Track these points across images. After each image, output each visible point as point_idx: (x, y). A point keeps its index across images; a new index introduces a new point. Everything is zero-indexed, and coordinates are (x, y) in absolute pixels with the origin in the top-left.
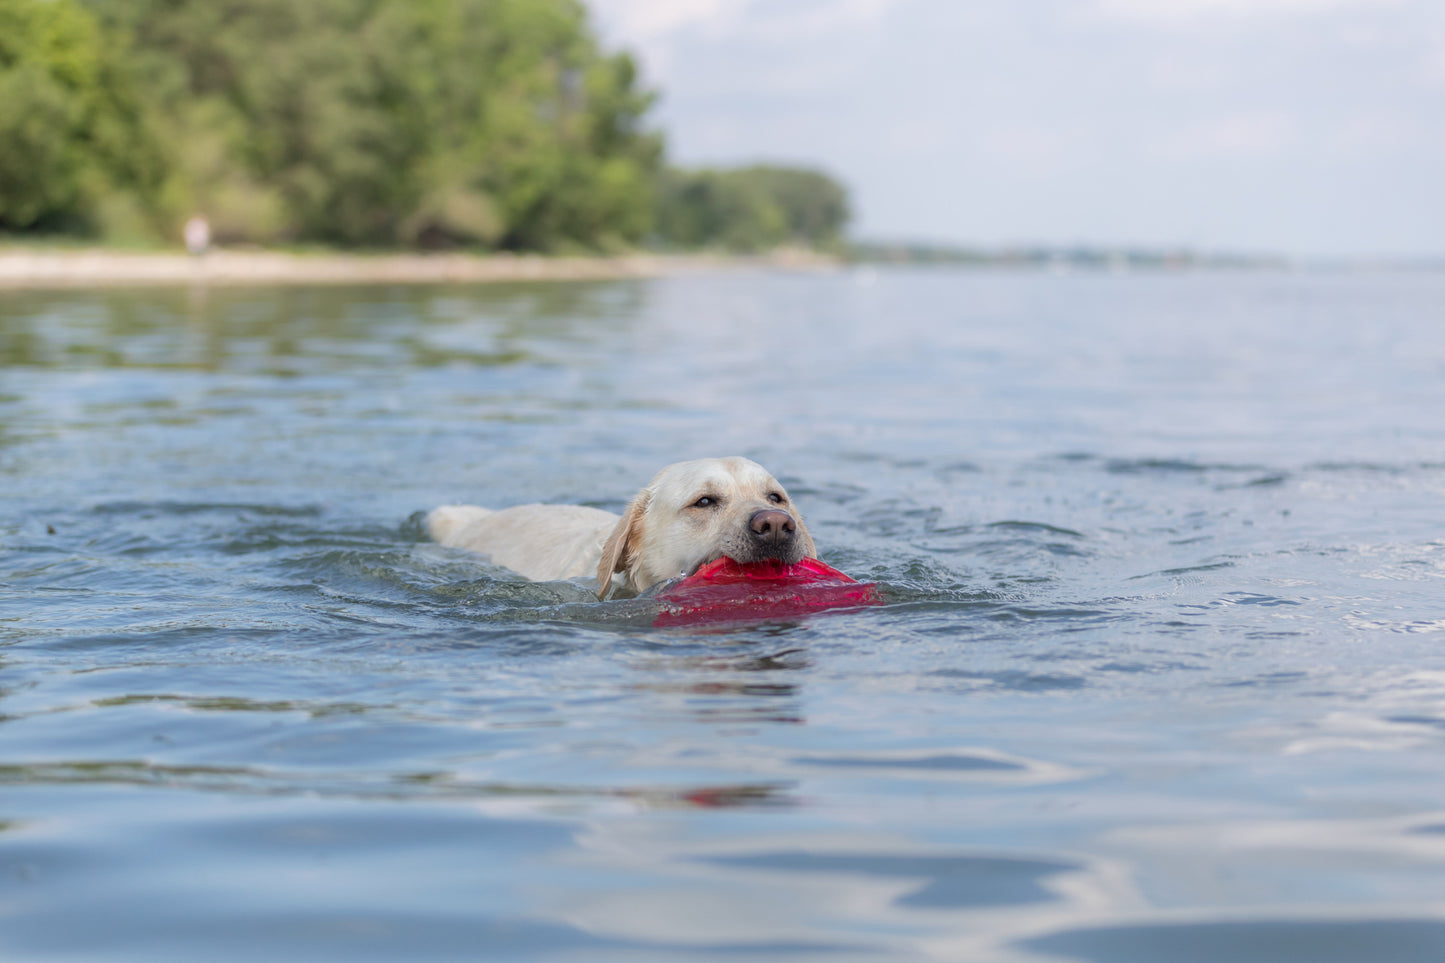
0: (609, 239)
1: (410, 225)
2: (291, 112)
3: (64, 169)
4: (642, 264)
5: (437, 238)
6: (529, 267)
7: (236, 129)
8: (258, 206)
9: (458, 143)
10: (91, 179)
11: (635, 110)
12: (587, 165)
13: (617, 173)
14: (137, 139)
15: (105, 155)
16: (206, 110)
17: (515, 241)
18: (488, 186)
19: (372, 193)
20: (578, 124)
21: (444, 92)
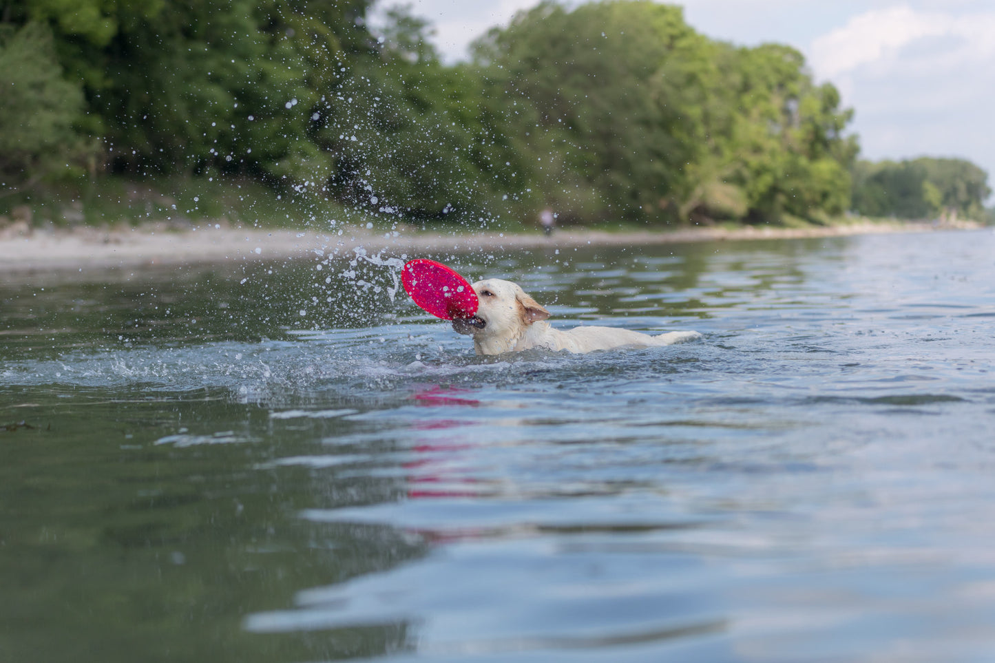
1: (684, 209)
5: (704, 216)
9: (717, 152)
12: (804, 163)
13: (825, 167)
14: (507, 156)
15: (486, 167)
17: (754, 217)
18: (739, 180)
20: (797, 134)
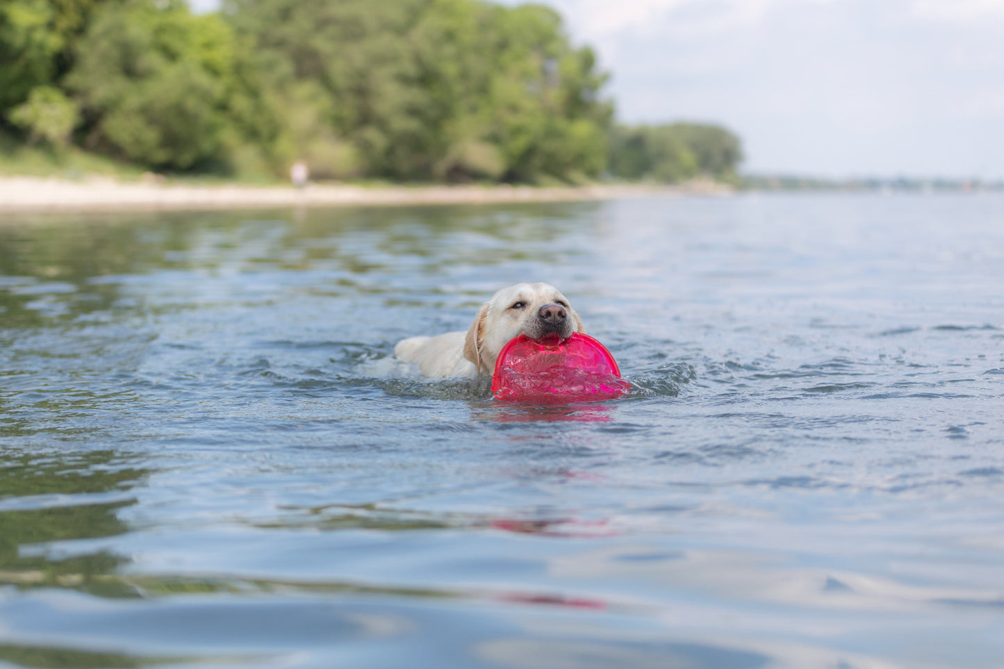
0: (576, 175)
1: (441, 166)
2: (362, 91)
3: (211, 129)
4: (598, 191)
5: (460, 174)
6: (523, 194)
7: (325, 102)
8: (340, 153)
9: (474, 110)
10: (229, 136)
11: (594, 87)
12: (561, 123)
13: (582, 129)
14: (259, 109)
15: (237, 120)
16: (306, 89)
17: (511, 177)
18: (494, 139)
19: (416, 144)
20: (555, 96)
21: (464, 75)
